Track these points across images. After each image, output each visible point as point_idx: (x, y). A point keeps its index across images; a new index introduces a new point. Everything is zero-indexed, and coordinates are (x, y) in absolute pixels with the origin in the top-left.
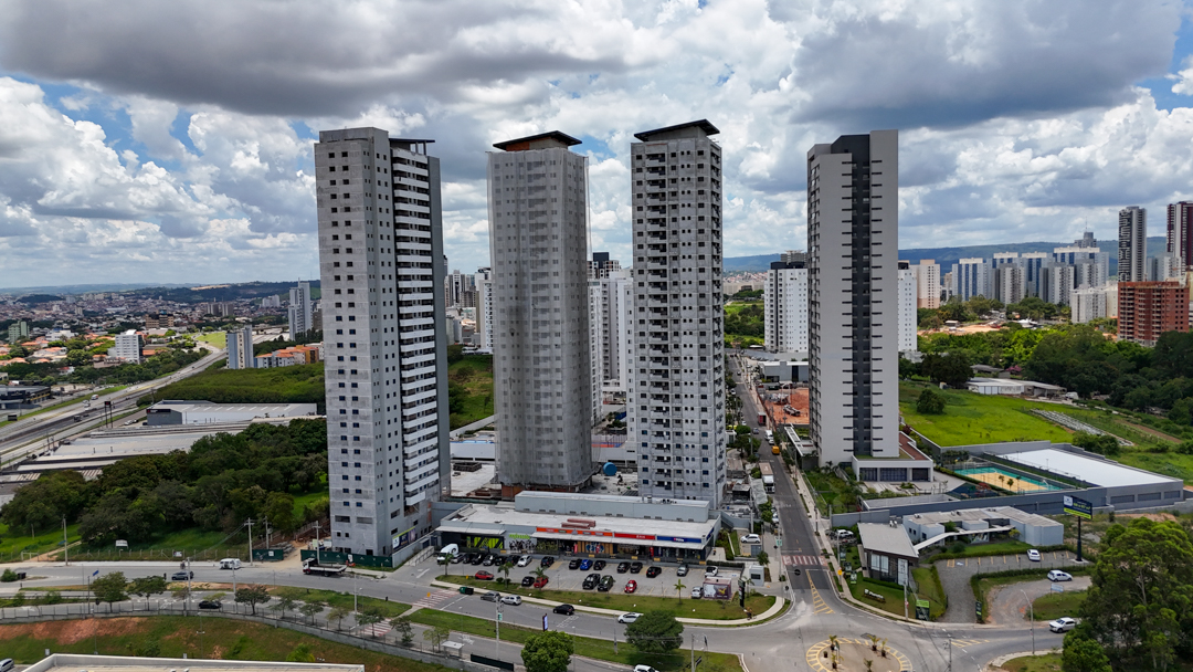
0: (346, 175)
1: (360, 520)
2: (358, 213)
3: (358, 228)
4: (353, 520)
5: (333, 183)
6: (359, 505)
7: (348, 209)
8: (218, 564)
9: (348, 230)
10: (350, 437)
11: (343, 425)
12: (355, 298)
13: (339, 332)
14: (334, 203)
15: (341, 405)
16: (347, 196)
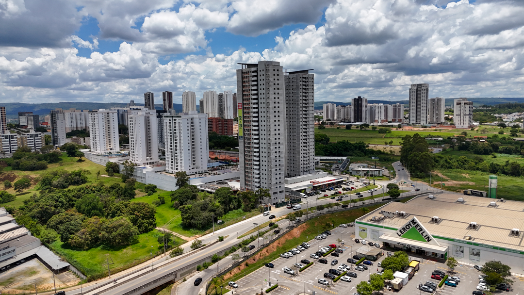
0: (278, 77)
1: (280, 192)
2: (281, 90)
3: (281, 95)
4: (278, 192)
5: (274, 79)
6: (280, 187)
7: (278, 89)
8: (262, 214)
9: (278, 96)
10: (278, 165)
11: (276, 161)
12: (280, 119)
13: (275, 130)
14: (275, 86)
15: (275, 154)
16: (278, 84)
